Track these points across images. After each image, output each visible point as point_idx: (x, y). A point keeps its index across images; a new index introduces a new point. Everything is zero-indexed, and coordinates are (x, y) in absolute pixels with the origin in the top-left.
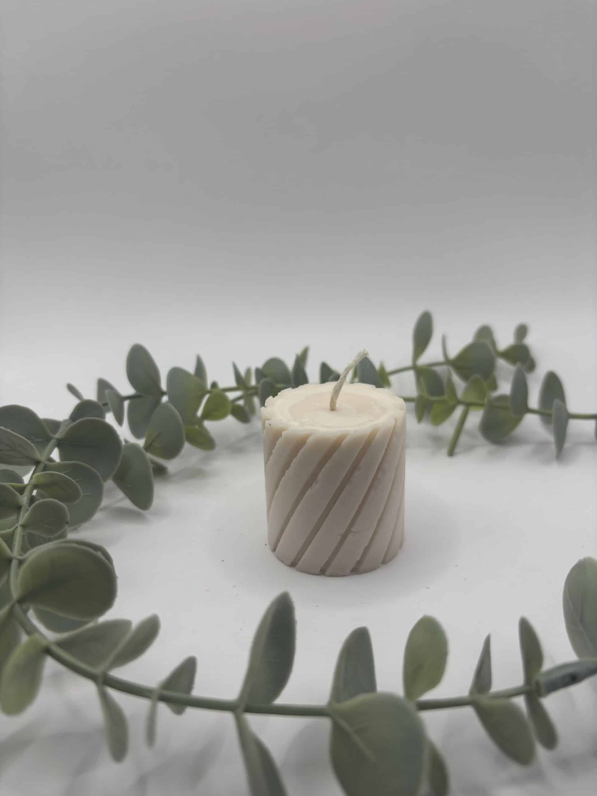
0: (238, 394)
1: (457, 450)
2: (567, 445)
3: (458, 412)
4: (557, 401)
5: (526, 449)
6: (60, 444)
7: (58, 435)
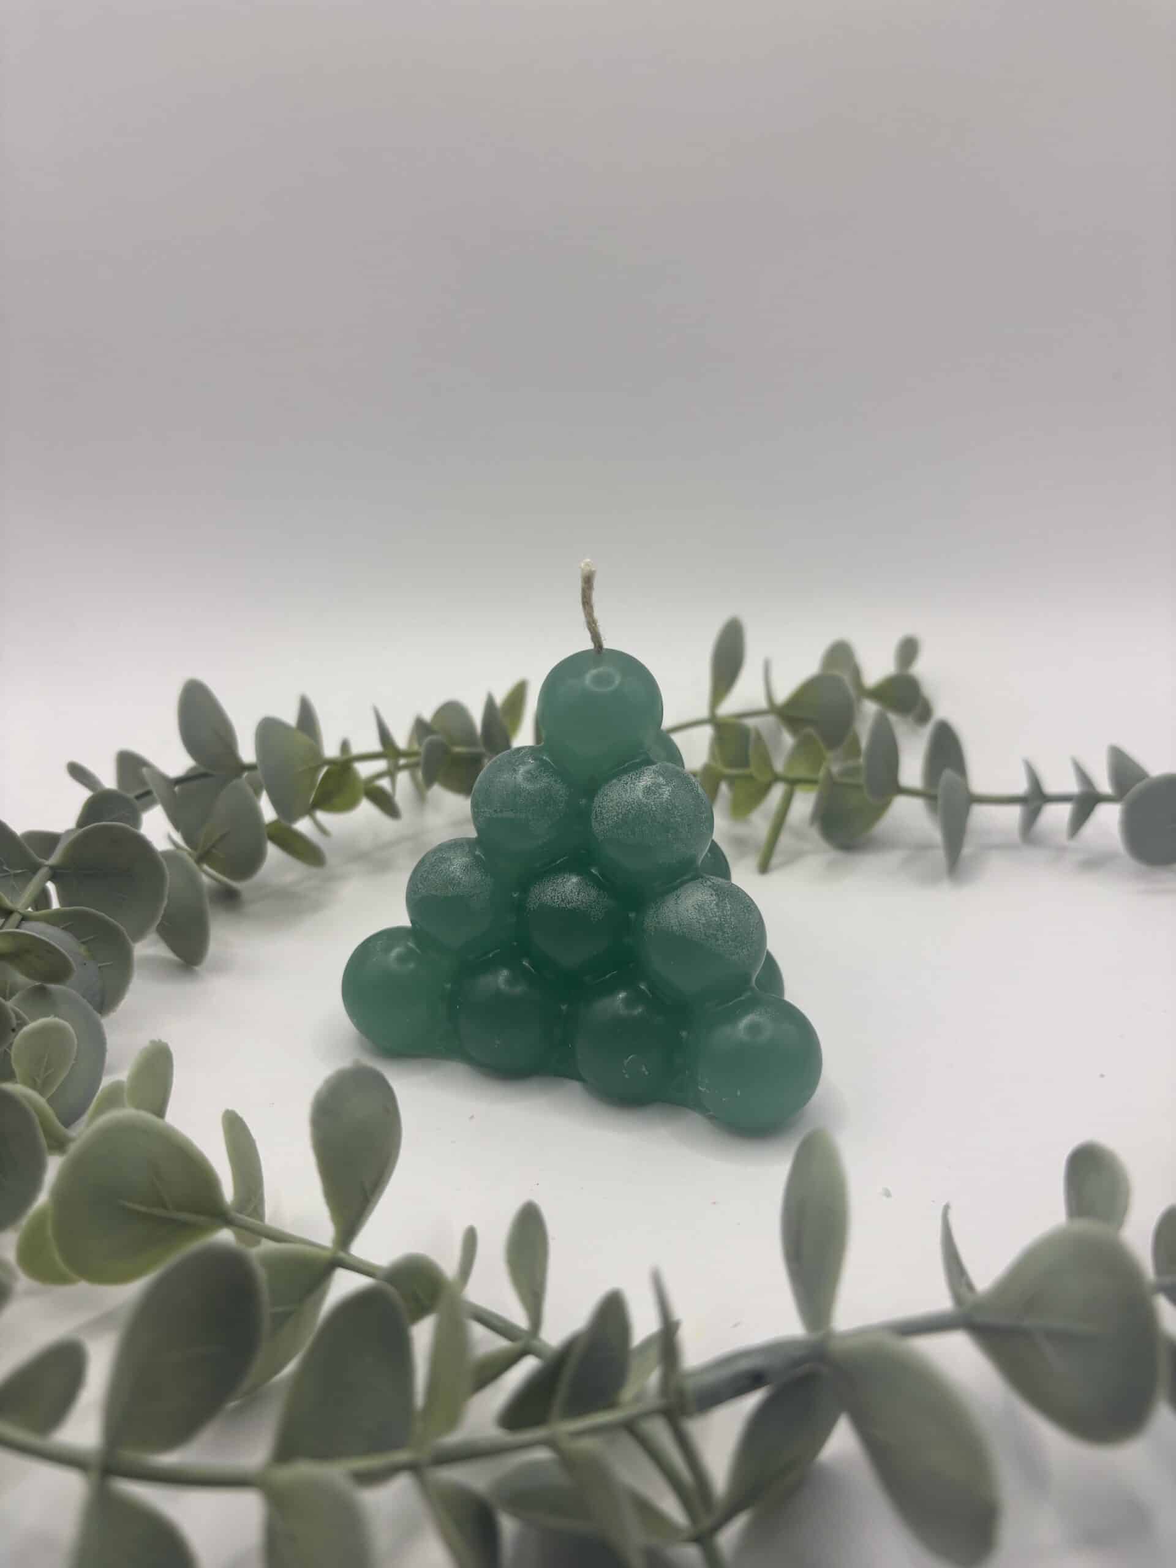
0: (381, 765)
1: (775, 861)
2: (967, 851)
3: (777, 792)
4: (948, 774)
5: (892, 858)
6: (55, 875)
7: (53, 860)
